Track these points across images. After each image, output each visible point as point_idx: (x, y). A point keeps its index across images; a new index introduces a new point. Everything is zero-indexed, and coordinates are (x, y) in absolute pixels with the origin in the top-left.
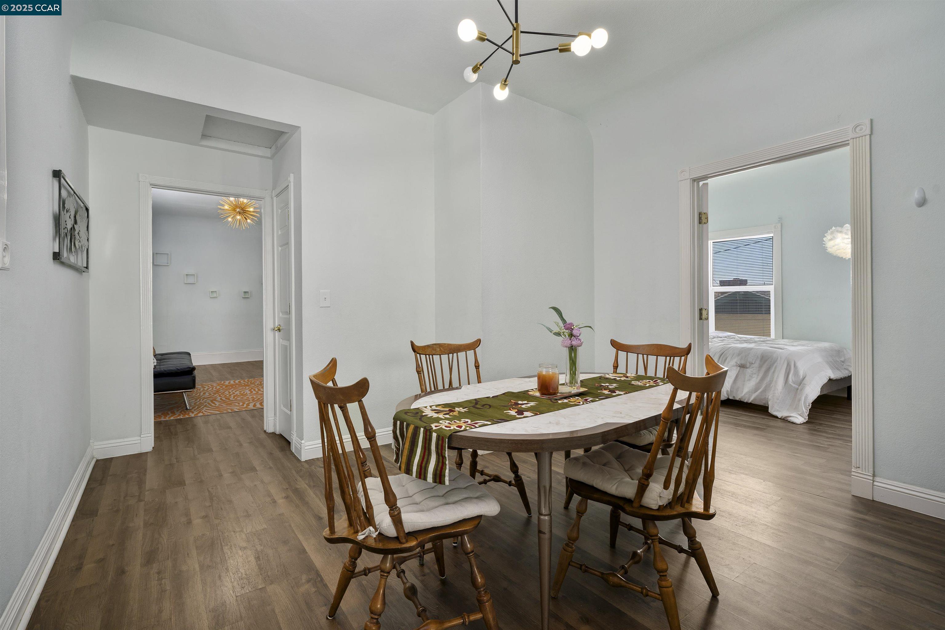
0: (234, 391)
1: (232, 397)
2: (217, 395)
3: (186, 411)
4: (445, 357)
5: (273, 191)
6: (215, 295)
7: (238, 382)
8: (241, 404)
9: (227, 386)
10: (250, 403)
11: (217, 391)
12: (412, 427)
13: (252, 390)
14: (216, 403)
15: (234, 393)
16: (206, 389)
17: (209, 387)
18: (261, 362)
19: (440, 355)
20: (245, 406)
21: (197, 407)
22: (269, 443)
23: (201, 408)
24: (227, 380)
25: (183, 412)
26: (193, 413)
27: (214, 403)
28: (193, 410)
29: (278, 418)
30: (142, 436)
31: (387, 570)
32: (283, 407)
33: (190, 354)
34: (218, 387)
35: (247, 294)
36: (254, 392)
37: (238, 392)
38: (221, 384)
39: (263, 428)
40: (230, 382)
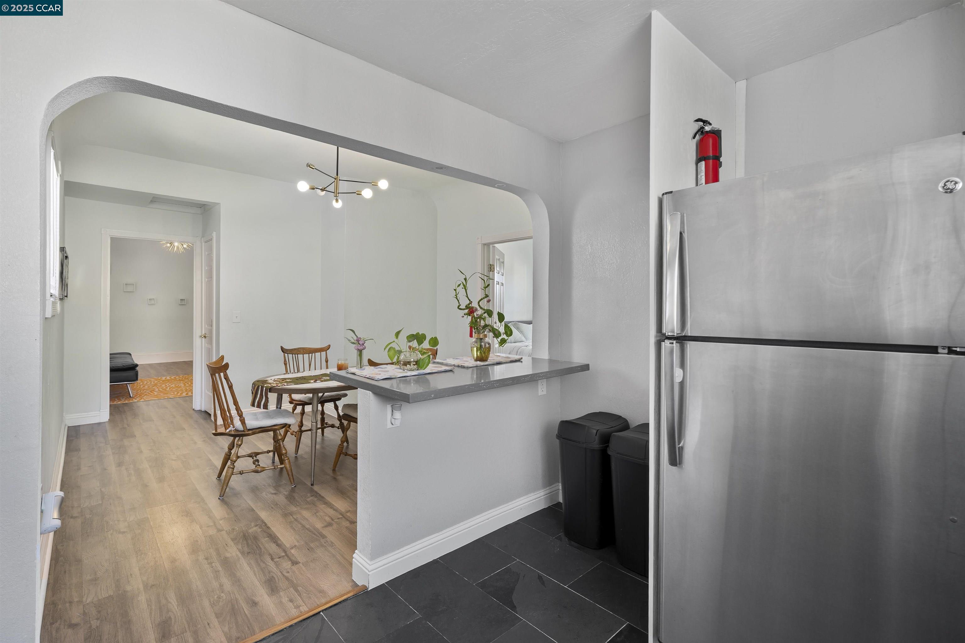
0: (170, 385)
1: (168, 389)
2: (155, 387)
3: (129, 398)
4: (306, 356)
5: (202, 238)
6: (153, 302)
7: (174, 378)
8: (176, 393)
9: (163, 381)
10: (183, 393)
11: (155, 385)
12: (257, 386)
13: (186, 384)
14: (154, 392)
15: (170, 386)
16: (145, 383)
17: (147, 381)
18: (192, 362)
19: (303, 354)
20: (179, 394)
21: (138, 396)
22: (196, 416)
23: (142, 396)
24: (164, 377)
25: (127, 399)
26: (136, 399)
27: (153, 393)
28: (135, 398)
29: (203, 400)
30: (101, 411)
31: (240, 444)
32: (207, 391)
33: (131, 355)
34: (156, 382)
35: (184, 301)
36: (187, 385)
37: (173, 385)
38: (158, 380)
39: (192, 407)
40: (166, 378)
